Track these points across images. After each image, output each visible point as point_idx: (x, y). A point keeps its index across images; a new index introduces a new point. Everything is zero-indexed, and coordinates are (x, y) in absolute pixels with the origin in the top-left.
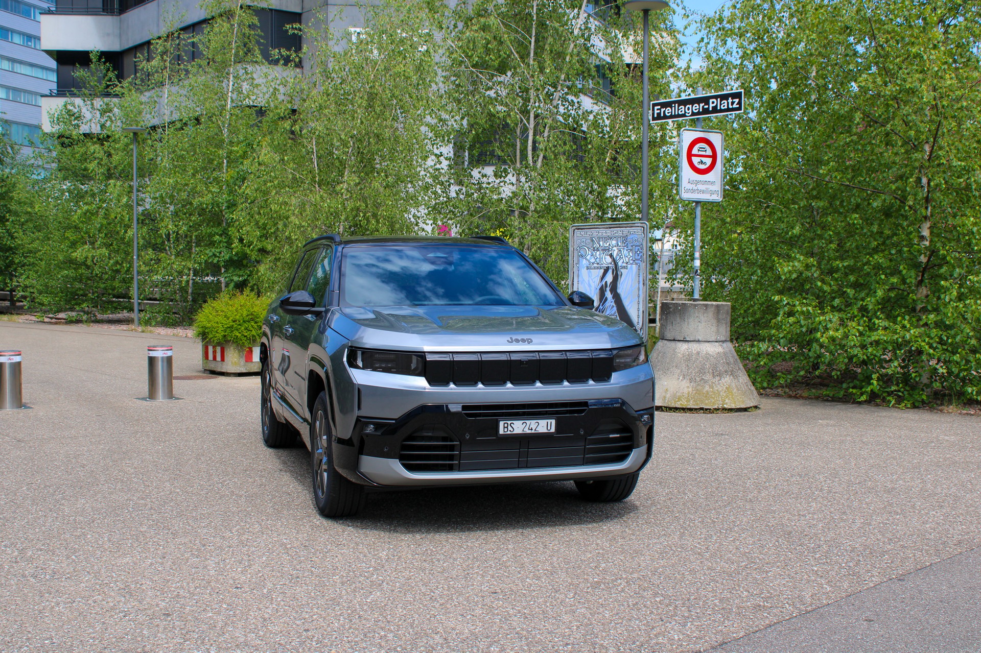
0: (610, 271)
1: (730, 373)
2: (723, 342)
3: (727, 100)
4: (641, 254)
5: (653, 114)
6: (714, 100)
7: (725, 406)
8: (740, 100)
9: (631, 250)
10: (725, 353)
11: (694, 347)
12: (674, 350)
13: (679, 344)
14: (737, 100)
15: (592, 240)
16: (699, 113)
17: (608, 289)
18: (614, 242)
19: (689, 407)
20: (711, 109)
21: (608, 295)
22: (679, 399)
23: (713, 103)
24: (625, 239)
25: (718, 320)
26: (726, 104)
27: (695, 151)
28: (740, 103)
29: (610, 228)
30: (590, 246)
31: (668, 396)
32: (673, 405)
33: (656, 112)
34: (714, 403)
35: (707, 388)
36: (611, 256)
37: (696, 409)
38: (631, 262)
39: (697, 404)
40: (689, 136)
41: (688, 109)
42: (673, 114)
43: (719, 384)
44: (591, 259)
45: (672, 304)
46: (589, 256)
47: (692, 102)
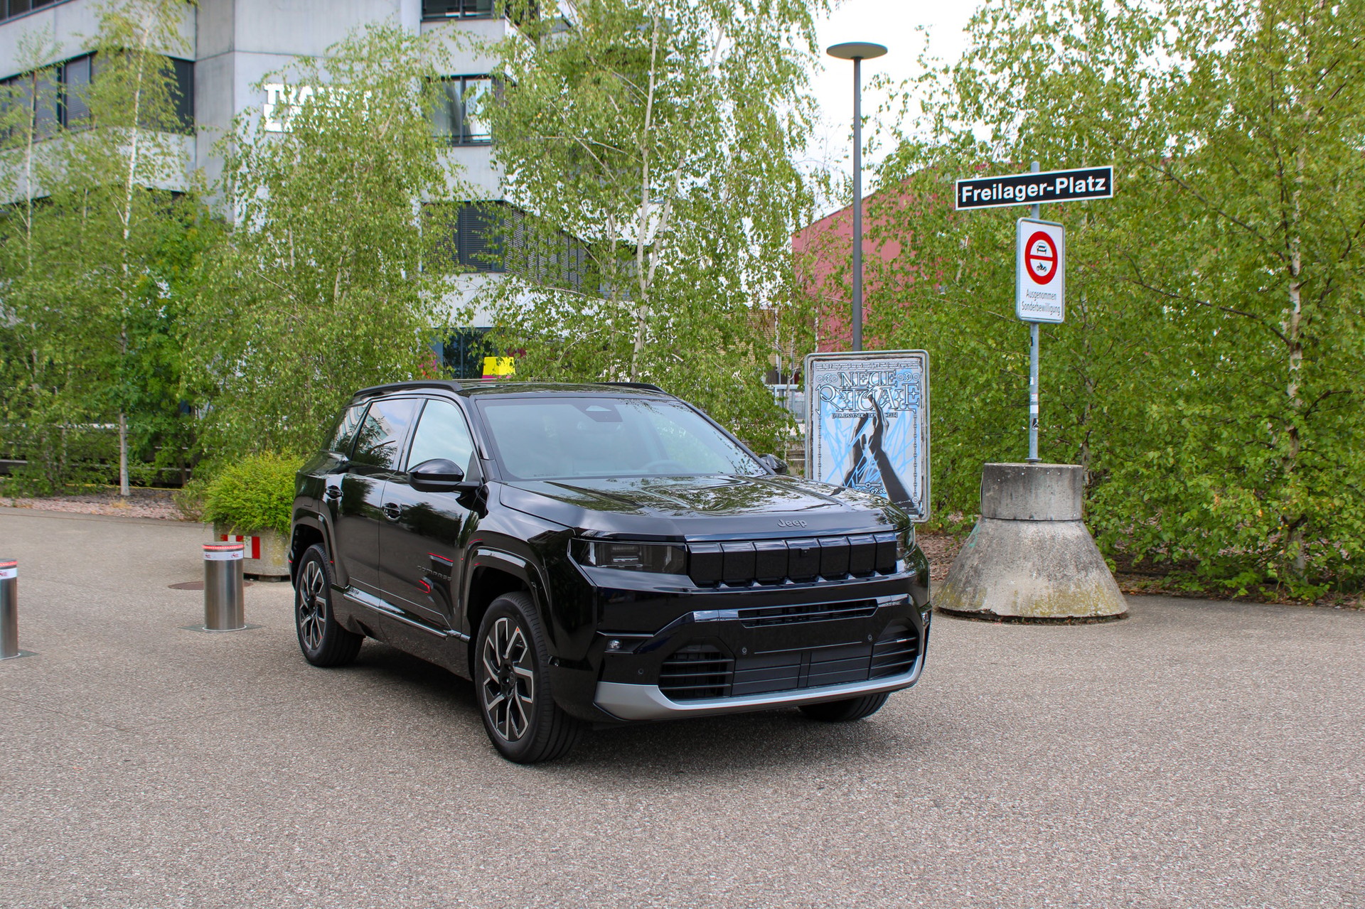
0: (870, 421)
2: (1077, 521)
3: (1086, 179)
4: (917, 397)
5: (960, 198)
6: (1064, 180)
7: (1100, 613)
8: (1108, 179)
9: (902, 390)
10: (1080, 538)
11: (1046, 529)
12: (1017, 534)
13: (1024, 526)
14: (1102, 181)
15: (841, 376)
16: (1038, 198)
17: (867, 446)
18: (875, 379)
19: (1053, 616)
20: (1058, 192)
21: (868, 453)
22: (1037, 606)
23: (1062, 183)
24: (892, 376)
25: (1073, 490)
26: (1083, 186)
27: (1034, 252)
28: (1107, 184)
29: (869, 359)
30: (837, 385)
31: (1019, 601)
32: (1029, 614)
33: (965, 195)
34: (1086, 611)
35: (1073, 588)
36: (871, 398)
38: (903, 407)
39: (1064, 612)
40: (1026, 229)
41: (1020, 191)
42: (995, 198)
43: (1086, 581)
44: (839, 402)
45: (1010, 467)
46: (836, 399)
47: (1027, 181)
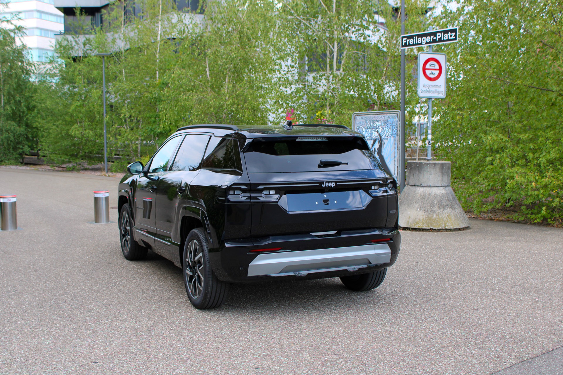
0: (377, 142)
1: (450, 206)
2: (446, 186)
3: (448, 33)
4: (396, 131)
5: (402, 44)
6: (440, 34)
7: (447, 227)
8: (456, 33)
9: (390, 128)
10: (447, 194)
11: (427, 190)
12: (415, 192)
13: (418, 188)
14: (453, 34)
15: (366, 122)
16: (430, 42)
17: (376, 153)
18: (379, 123)
19: (423, 228)
20: (437, 40)
21: (376, 156)
22: (417, 223)
23: (439, 36)
24: (386, 122)
25: (443, 173)
26: (447, 36)
27: (428, 66)
28: (455, 36)
29: (377, 114)
30: (365, 126)
31: (410, 221)
32: (413, 227)
33: (404, 42)
34: (439, 226)
35: (435, 216)
36: (378, 132)
37: (428, 229)
38: (390, 136)
39: (429, 226)
40: (424, 57)
41: (424, 40)
42: (414, 43)
43: (443, 213)
44: (365, 134)
45: (413, 163)
46: (364, 132)
47: (426, 35)
